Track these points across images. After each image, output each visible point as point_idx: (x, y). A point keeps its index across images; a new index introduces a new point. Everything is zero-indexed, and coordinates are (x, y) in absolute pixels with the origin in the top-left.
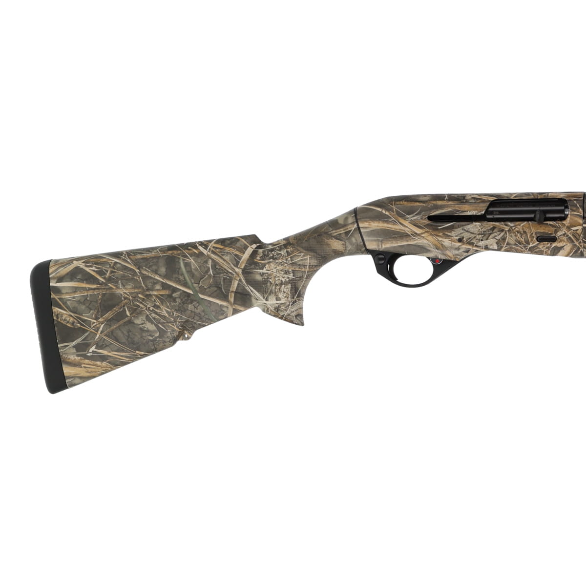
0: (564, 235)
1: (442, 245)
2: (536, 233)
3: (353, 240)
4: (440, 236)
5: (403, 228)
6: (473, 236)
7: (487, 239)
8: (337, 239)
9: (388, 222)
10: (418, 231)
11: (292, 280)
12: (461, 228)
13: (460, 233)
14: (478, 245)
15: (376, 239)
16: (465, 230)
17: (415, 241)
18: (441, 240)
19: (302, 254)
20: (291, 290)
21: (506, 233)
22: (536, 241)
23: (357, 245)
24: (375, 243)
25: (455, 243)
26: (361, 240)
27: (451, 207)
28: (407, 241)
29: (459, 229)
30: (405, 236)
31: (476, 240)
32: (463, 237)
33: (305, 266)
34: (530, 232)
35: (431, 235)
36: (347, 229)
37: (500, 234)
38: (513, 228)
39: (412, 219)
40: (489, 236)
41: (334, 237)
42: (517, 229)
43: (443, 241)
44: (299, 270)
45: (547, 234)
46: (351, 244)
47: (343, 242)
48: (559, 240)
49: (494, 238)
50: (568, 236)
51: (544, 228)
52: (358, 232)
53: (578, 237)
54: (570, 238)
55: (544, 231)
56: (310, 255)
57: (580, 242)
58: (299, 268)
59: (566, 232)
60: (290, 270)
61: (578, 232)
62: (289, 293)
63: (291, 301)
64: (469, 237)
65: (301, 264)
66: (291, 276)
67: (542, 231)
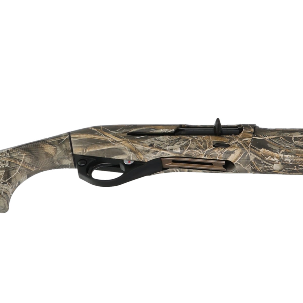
0: (236, 143)
1: (136, 148)
2: (213, 142)
3: (64, 146)
4: (135, 143)
5: (106, 138)
6: (162, 143)
7: (173, 145)
8: (50, 144)
9: (95, 135)
10: (118, 139)
11: (7, 167)
12: (154, 138)
13: (152, 141)
14: (165, 148)
15: (82, 145)
16: (156, 139)
17: (114, 145)
18: (136, 146)
19: (20, 152)
20: (4, 174)
21: (189, 141)
22: (213, 146)
23: (66, 150)
24: (81, 149)
25: (146, 147)
26: (70, 147)
27: (148, 127)
28: (108, 146)
29: (151, 139)
30: (107, 143)
31: (164, 145)
32: (154, 144)
33: (20, 161)
34: (209, 141)
35: (128, 142)
36: (61, 138)
37: (184, 142)
38: (196, 139)
39: (115, 133)
40: (175, 143)
41: (48, 143)
42: (198, 139)
43: (137, 146)
44: (15, 162)
45: (223, 142)
46: (61, 148)
47: (55, 147)
48: (231, 146)
49: (179, 144)
50: (239, 143)
51: (221, 139)
52: (69, 141)
53: (247, 144)
54: (241, 145)
55: (220, 140)
56: (26, 154)
57: (249, 148)
58: (15, 161)
59: (238, 141)
60: (7, 161)
61: (248, 141)
62: (2, 176)
63: (3, 181)
64: (159, 144)
65: (18, 158)
66: (7, 165)
67: (218, 141)
